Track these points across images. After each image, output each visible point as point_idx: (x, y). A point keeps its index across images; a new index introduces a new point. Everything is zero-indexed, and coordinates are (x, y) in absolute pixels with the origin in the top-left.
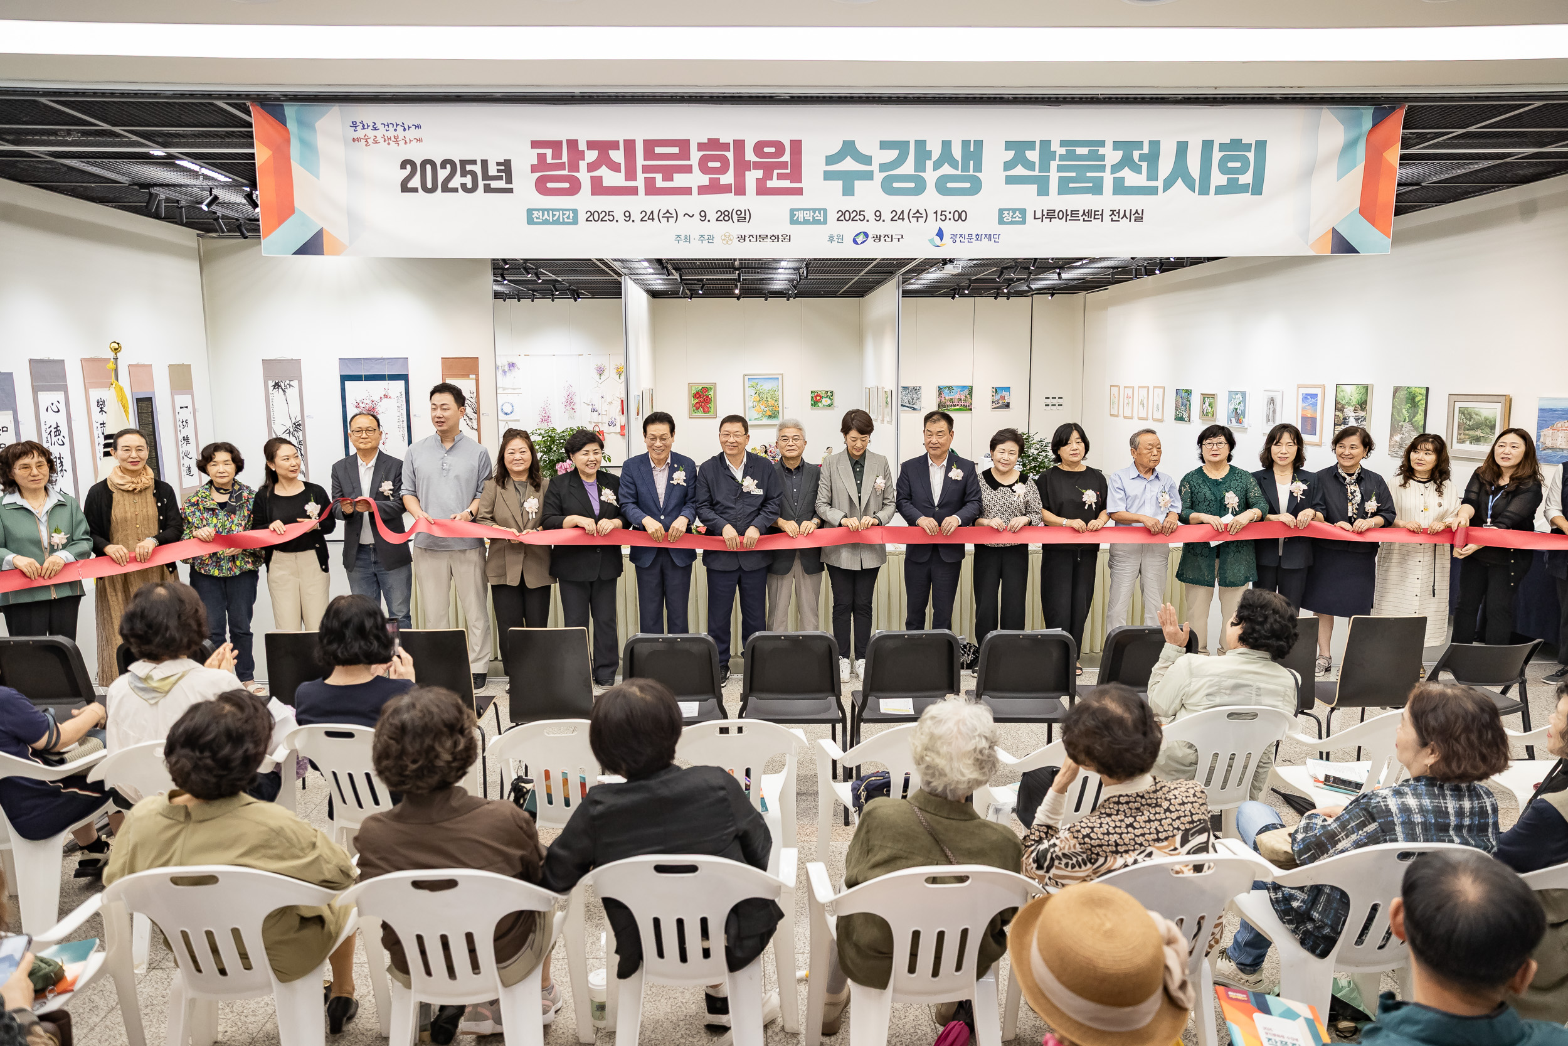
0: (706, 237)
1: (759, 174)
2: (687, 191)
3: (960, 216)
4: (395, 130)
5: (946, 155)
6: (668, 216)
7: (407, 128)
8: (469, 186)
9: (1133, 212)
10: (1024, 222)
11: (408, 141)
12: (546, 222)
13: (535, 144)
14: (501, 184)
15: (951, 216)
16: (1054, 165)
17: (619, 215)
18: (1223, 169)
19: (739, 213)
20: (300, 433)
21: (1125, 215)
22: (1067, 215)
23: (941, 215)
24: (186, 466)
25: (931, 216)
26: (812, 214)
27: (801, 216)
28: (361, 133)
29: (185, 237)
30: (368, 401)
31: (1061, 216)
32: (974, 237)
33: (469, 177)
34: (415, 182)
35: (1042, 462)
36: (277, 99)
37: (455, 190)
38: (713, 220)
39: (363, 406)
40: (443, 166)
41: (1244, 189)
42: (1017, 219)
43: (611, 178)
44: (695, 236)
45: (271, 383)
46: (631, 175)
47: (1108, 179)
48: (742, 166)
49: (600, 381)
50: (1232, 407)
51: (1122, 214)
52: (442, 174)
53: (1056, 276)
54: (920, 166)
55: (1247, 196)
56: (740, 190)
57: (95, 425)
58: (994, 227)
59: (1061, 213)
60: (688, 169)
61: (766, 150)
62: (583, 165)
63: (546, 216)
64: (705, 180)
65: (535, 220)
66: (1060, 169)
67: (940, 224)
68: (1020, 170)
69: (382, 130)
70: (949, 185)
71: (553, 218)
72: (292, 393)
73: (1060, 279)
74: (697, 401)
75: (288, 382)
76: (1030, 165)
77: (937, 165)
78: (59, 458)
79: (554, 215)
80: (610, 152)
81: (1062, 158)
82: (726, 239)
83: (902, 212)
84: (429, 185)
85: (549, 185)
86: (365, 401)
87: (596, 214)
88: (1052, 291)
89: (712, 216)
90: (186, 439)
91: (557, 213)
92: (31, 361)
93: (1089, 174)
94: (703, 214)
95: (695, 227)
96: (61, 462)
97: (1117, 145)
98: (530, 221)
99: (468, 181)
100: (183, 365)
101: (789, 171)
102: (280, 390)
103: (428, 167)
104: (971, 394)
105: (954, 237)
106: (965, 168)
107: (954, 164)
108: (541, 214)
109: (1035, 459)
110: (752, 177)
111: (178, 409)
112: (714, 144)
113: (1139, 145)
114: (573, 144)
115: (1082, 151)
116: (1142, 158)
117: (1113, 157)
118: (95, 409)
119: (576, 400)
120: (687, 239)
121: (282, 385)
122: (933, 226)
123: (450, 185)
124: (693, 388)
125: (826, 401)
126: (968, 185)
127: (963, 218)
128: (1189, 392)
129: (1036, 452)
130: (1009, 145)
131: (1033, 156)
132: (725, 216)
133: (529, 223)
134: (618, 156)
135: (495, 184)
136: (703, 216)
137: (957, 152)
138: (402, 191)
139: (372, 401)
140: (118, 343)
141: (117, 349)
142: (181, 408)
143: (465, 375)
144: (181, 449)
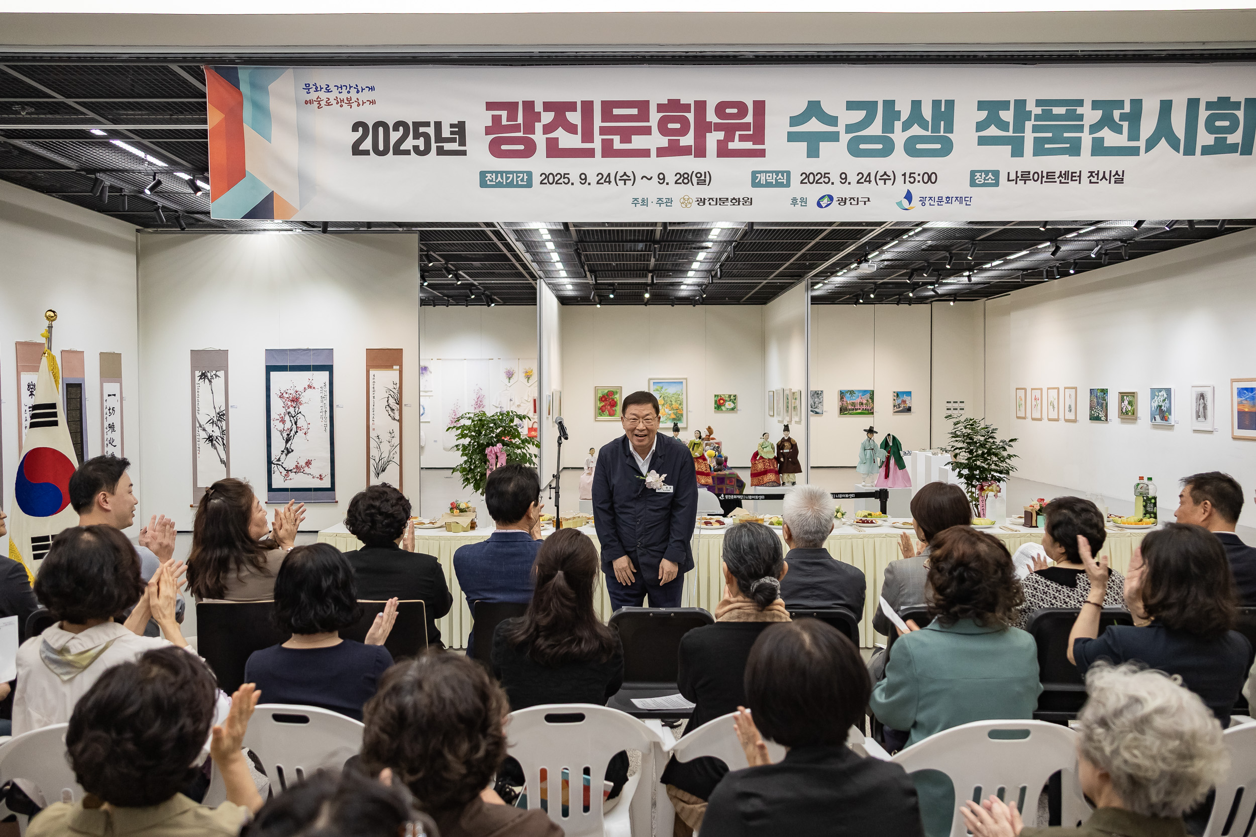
0: (665, 201)
1: (721, 135)
2: (645, 153)
3: (930, 178)
4: (349, 92)
5: (916, 116)
6: (625, 178)
7: (360, 90)
8: (422, 148)
9: (1113, 174)
10: (997, 184)
11: (361, 103)
12: (499, 185)
13: (490, 106)
14: (454, 146)
15: (920, 178)
16: (1029, 125)
17: (574, 177)
18: (1210, 127)
19: (699, 175)
20: (224, 423)
21: (1104, 177)
22: (1043, 177)
23: (910, 177)
25: (900, 179)
26: (775, 176)
27: (763, 178)
28: (313, 96)
29: (125, 230)
30: (292, 392)
31: (1036, 178)
32: (944, 199)
33: (422, 139)
34: (367, 145)
35: (990, 449)
36: (232, 61)
37: (407, 152)
38: (672, 182)
39: (287, 396)
40: (396, 128)
41: (1233, 148)
42: (990, 181)
43: (567, 140)
44: (653, 198)
45: (198, 373)
46: (588, 136)
47: (1087, 139)
48: (703, 128)
49: (509, 385)
50: (1156, 404)
51: (1101, 176)
52: (395, 136)
53: (966, 279)
54: (888, 126)
55: (1236, 156)
56: (700, 151)
57: (23, 408)
58: (965, 189)
59: (1036, 175)
60: (647, 131)
61: (728, 111)
62: (539, 127)
63: (499, 179)
64: (664, 142)
65: (488, 183)
66: (1035, 129)
67: (908, 186)
68: (993, 131)
69: (335, 93)
70: (919, 146)
71: (506, 181)
72: (219, 383)
73: (970, 280)
74: (603, 404)
75: (214, 372)
76: (1003, 126)
77: (906, 126)
79: (507, 178)
80: (567, 113)
81: (1038, 117)
82: (685, 202)
83: (869, 174)
84: (381, 148)
85: (504, 147)
86: (289, 392)
87: (551, 177)
88: (955, 296)
89: (671, 178)
90: (112, 427)
91: (511, 176)
93: (1066, 135)
94: (661, 176)
95: (652, 190)
97: (1096, 105)
98: (483, 184)
99: (421, 142)
100: (114, 353)
101: (751, 132)
102: (206, 380)
103: (381, 130)
104: (872, 398)
105: (923, 200)
106: (936, 129)
107: (924, 125)
108: (494, 177)
109: (982, 446)
110: (713, 139)
111: (105, 397)
112: (674, 105)
113: (1120, 104)
114: (529, 105)
115: (1057, 110)
116: (1123, 117)
117: (1092, 116)
118: (25, 392)
119: (485, 402)
120: (645, 202)
121: (209, 375)
122: (901, 188)
123: (402, 148)
124: (599, 392)
125: (729, 405)
126: (938, 146)
127: (933, 179)
128: (1104, 391)
129: (982, 439)
130: (982, 105)
131: (1007, 116)
132: (684, 178)
133: (481, 186)
134: (574, 118)
135: (448, 146)
136: (662, 178)
137: (927, 112)
138: (353, 154)
139: (297, 392)
140: (54, 312)
141: (52, 317)
142: (109, 395)
143: (389, 367)
144: (106, 437)
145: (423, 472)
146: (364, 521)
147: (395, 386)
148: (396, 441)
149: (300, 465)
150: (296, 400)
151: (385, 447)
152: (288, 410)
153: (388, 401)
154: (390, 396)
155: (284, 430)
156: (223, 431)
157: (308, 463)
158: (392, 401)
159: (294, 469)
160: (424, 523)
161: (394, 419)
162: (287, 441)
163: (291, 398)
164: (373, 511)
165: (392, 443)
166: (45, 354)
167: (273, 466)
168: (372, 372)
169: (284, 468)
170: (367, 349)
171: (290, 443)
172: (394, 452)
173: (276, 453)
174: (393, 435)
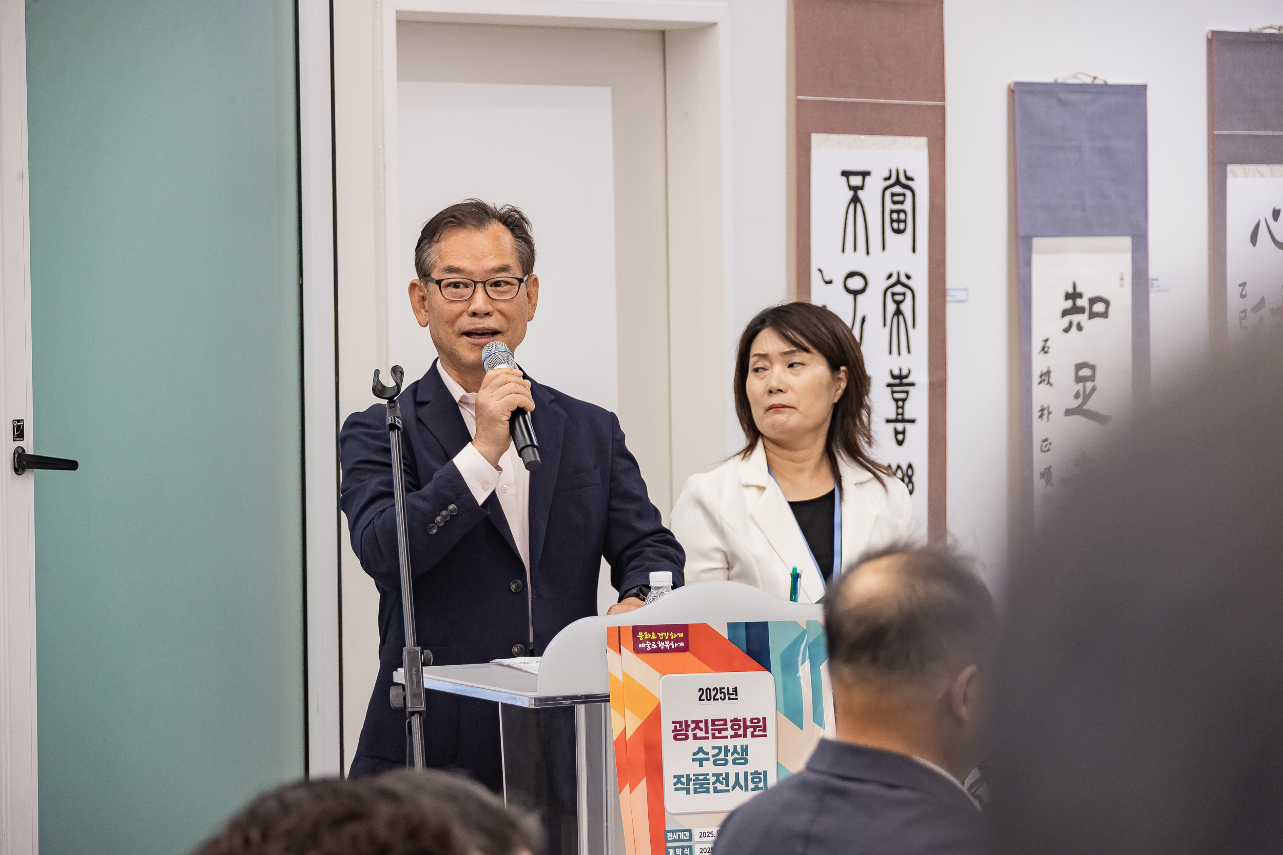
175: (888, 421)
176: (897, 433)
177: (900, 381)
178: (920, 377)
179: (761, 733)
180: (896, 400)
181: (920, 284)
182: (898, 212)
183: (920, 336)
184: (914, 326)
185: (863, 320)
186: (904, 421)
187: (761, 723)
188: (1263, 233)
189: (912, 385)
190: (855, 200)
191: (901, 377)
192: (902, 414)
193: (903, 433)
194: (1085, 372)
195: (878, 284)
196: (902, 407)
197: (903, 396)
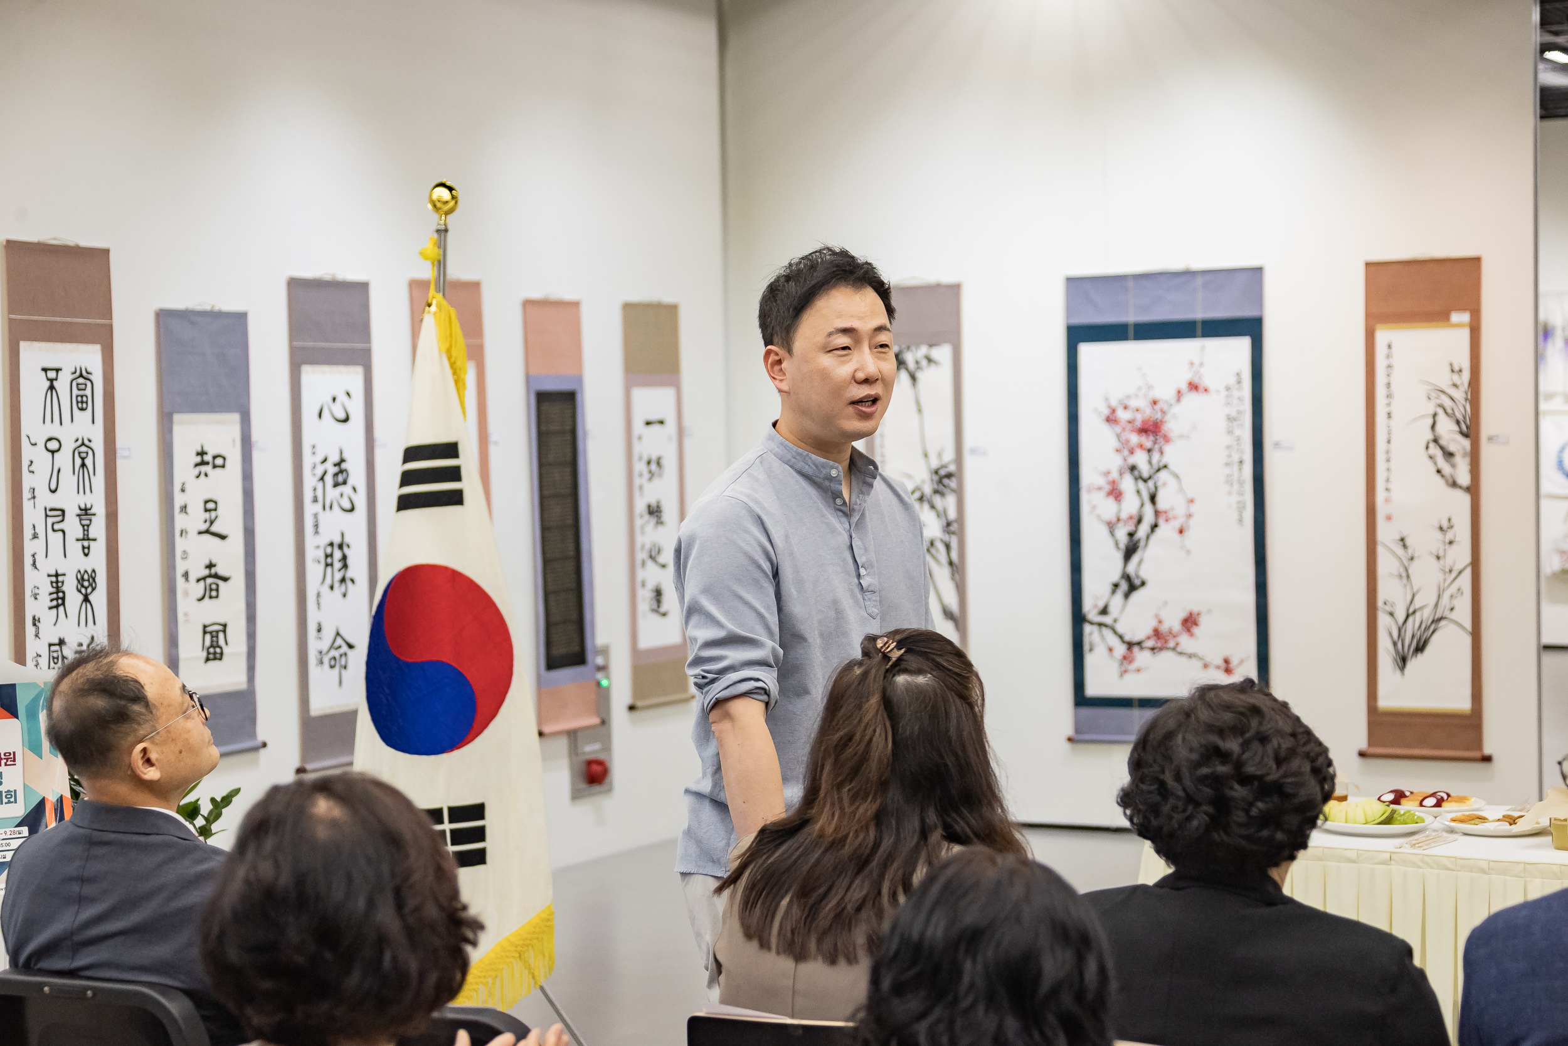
20: (951, 500)
24: (651, 585)
30: (1143, 403)
39: (1127, 416)
72: (936, 381)
75: (925, 350)
78: (341, 547)
86: (1133, 403)
90: (654, 511)
92: (295, 285)
96: (344, 558)
100: (660, 304)
102: (905, 374)
111: (638, 427)
139: (1155, 403)
140: (450, 189)
141: (446, 202)
142: (648, 423)
143: (1440, 316)
144: (639, 540)
145: (1549, 658)
146: (1190, 799)
147: (1456, 378)
148: (1461, 555)
149: (1164, 628)
150: (1151, 429)
151: (1427, 575)
152: (1132, 460)
153: (1433, 427)
154: (1440, 411)
155: (1119, 520)
156: (949, 524)
157: (1190, 622)
158: (1447, 429)
159: (1149, 638)
160: (1483, 819)
161: (1454, 484)
162: (1130, 552)
163: (1138, 424)
164: (1222, 769)
165: (1448, 562)
166: (429, 305)
167: (1087, 628)
168: (1383, 336)
169: (1121, 637)
170: (1368, 265)
171: (1135, 559)
172: (1453, 589)
173: (1095, 592)
174: (1450, 536)
175: (78, 540)
176: (84, 548)
177: (85, 512)
178: (100, 509)
179: (12, 763)
180: (83, 526)
181: (98, 445)
182: (82, 396)
183: (99, 481)
184: (94, 474)
185: (59, 471)
186: (88, 539)
187: (12, 756)
188: (325, 413)
189: (94, 515)
190: (52, 388)
191: (86, 510)
192: (88, 535)
193: (89, 548)
194: (211, 505)
195: (68, 446)
196: (88, 531)
197: (87, 522)
